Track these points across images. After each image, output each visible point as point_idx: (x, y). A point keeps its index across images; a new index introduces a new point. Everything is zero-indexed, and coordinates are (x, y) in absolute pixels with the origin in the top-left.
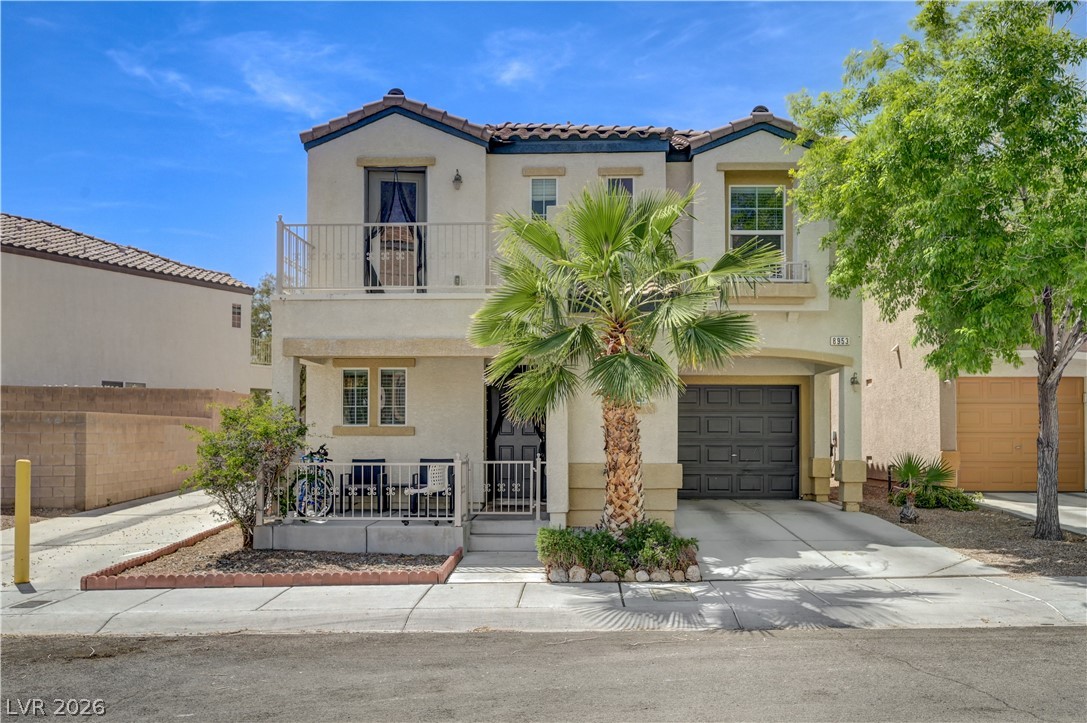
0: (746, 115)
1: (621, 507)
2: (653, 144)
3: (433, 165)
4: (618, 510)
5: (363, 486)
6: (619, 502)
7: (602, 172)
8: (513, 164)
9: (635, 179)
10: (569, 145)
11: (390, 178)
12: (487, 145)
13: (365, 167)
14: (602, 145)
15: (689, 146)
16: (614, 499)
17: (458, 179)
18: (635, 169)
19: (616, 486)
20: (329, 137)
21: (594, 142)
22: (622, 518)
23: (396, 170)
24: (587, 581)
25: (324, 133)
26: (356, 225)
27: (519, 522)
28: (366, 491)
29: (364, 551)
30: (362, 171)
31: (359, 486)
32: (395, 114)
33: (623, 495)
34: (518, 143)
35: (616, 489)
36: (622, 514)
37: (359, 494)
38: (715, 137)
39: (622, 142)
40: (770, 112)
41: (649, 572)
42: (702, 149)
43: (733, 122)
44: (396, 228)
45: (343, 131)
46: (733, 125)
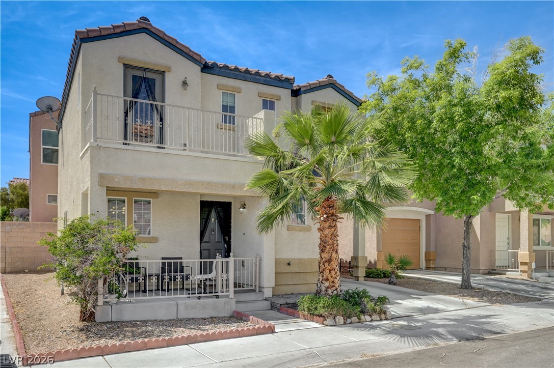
0: (323, 78)
1: (333, 282)
2: (285, 84)
3: (169, 71)
4: (331, 284)
5: (134, 276)
6: (332, 279)
7: (259, 95)
8: (214, 80)
9: (276, 102)
10: (243, 76)
11: (139, 73)
12: (202, 66)
13: (124, 64)
14: (260, 80)
15: (300, 89)
16: (330, 278)
17: (185, 83)
18: (277, 96)
19: (330, 270)
20: (99, 38)
21: (257, 77)
22: (334, 288)
23: (145, 70)
24: (345, 323)
25: (96, 34)
26: (118, 97)
27: (248, 294)
28: (137, 280)
29: (175, 318)
30: (121, 66)
31: (132, 276)
32: (144, 34)
33: (334, 276)
34: (215, 69)
35: (330, 272)
36: (334, 286)
37: (133, 281)
38: (312, 87)
39: (271, 80)
40: (334, 79)
41: (371, 316)
42: (306, 92)
43: (310, 82)
44: (142, 103)
45: (109, 36)
46: (320, 82)
